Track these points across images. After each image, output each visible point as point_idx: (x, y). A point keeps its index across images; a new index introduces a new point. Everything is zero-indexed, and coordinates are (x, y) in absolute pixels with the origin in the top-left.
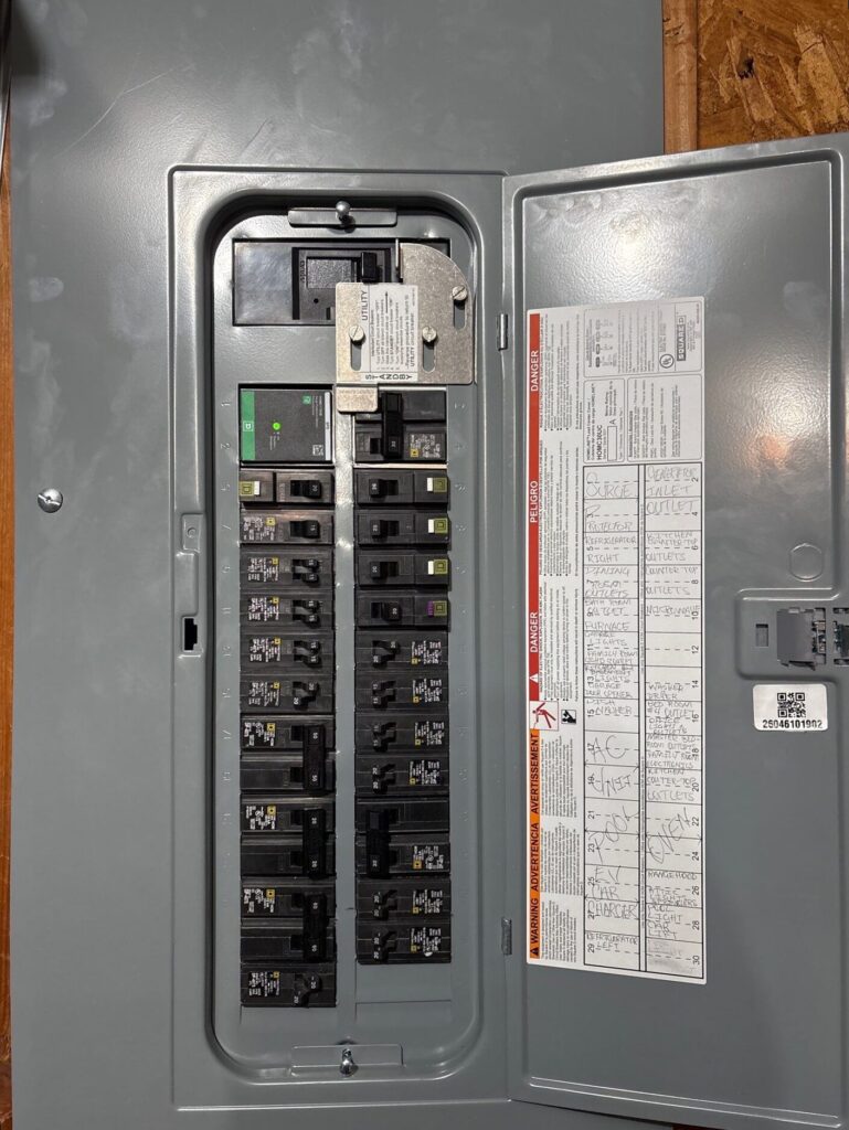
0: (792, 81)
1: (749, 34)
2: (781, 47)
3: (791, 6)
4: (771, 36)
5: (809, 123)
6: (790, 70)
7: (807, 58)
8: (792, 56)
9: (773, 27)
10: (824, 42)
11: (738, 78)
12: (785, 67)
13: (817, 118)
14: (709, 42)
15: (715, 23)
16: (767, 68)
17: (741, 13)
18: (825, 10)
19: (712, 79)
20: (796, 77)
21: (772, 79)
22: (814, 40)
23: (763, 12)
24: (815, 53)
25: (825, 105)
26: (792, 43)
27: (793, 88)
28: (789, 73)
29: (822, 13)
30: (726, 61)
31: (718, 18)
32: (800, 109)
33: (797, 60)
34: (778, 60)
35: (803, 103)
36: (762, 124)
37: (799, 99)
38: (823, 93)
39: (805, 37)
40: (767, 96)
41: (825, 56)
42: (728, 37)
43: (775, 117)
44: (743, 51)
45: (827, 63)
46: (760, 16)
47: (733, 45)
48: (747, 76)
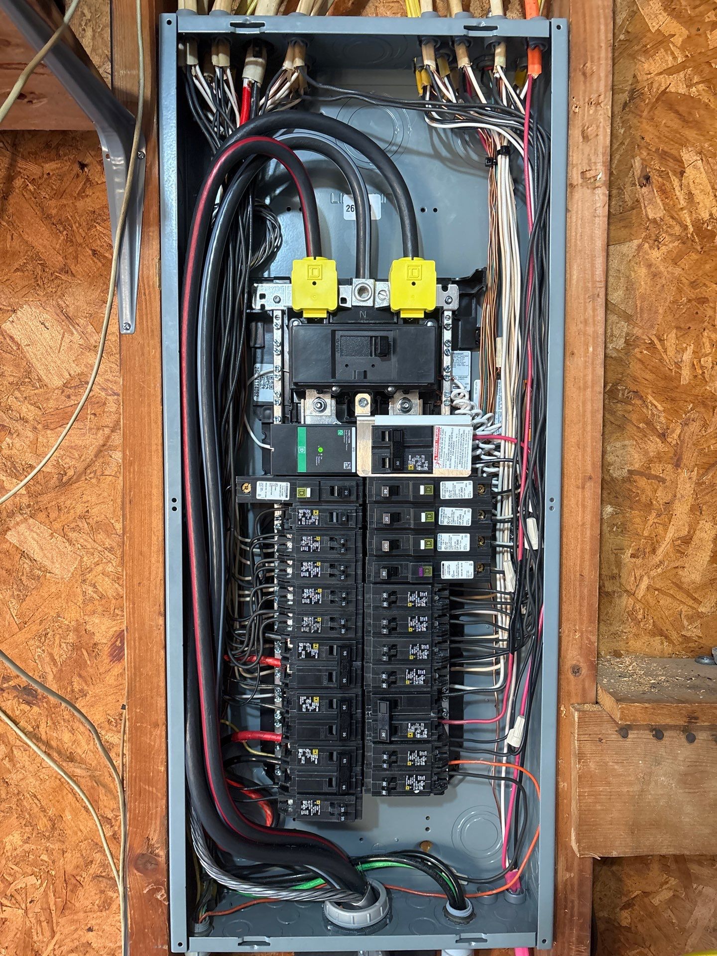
0: (677, 189)
1: (648, 154)
2: (671, 163)
3: (680, 133)
4: (664, 156)
5: (688, 220)
6: (677, 180)
7: (690, 172)
8: (679, 170)
9: (666, 149)
10: (702, 160)
11: (638, 187)
12: (673, 178)
13: (694, 216)
14: (619, 161)
15: (624, 147)
16: (660, 179)
17: (643, 138)
18: (704, 136)
19: (619, 188)
20: (681, 186)
21: (663, 188)
22: (695, 158)
23: (659, 138)
24: (695, 167)
25: (700, 206)
26: (680, 161)
27: (678, 193)
28: (676, 183)
29: (702, 138)
30: (630, 175)
31: (626, 144)
32: (682, 209)
33: (682, 173)
34: (668, 173)
35: (685, 204)
36: (654, 221)
37: (682, 202)
38: (699, 197)
39: (688, 156)
40: (659, 201)
41: (702, 170)
42: (633, 157)
43: (664, 214)
44: (644, 167)
45: (704, 175)
46: (657, 140)
47: (637, 163)
48: (645, 186)
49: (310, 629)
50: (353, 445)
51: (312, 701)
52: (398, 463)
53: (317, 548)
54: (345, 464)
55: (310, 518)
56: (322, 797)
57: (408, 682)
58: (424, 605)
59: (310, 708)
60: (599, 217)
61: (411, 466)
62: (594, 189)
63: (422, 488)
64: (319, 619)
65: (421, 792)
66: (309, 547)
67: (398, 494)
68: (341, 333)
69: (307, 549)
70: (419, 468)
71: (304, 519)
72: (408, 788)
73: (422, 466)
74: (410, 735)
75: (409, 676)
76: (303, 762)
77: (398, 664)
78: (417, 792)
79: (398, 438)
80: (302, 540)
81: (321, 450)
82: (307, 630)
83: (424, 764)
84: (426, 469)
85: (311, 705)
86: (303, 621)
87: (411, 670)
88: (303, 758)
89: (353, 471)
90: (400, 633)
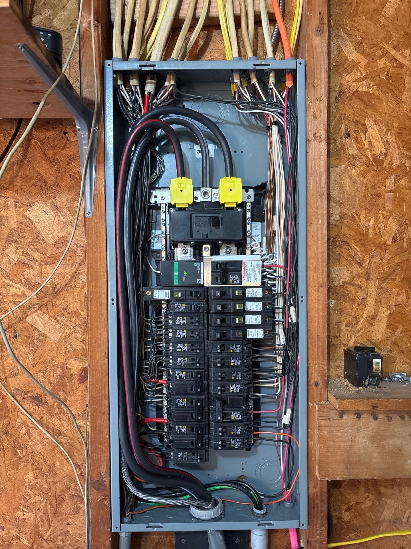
0: (364, 139)
1: (349, 122)
2: (360, 127)
3: (364, 111)
4: (356, 123)
5: (370, 155)
6: (363, 135)
7: (370, 131)
8: (364, 130)
9: (357, 120)
10: (376, 124)
11: (344, 139)
12: (361, 134)
13: (373, 153)
14: (334, 126)
15: (336, 119)
16: (355, 135)
17: (346, 114)
18: (377, 112)
19: (335, 139)
20: (365, 138)
21: (357, 139)
22: (372, 124)
23: (354, 114)
24: (372, 128)
25: (376, 147)
26: (364, 125)
27: (364, 142)
28: (363, 136)
29: (376, 113)
30: (340, 133)
31: (337, 117)
32: (366, 149)
33: (366, 131)
34: (359, 132)
35: (368, 147)
36: (353, 155)
37: (366, 146)
38: (375, 143)
39: (369, 123)
40: (354, 145)
41: (376, 129)
42: (341, 124)
43: (357, 152)
44: (346, 129)
45: (377, 132)
46: (353, 115)
47: (343, 127)
48: (347, 138)
49: (181, 364)
50: (202, 271)
51: (183, 401)
52: (224, 279)
53: (184, 323)
54: (198, 280)
55: (181, 308)
56: (188, 451)
57: (231, 391)
58: (239, 351)
59: (182, 405)
60: (323, 155)
61: (231, 281)
62: (320, 142)
63: (237, 292)
64: (186, 359)
65: (238, 447)
66: (180, 322)
67: (224, 295)
68: (195, 215)
69: (179, 323)
70: (235, 282)
71: (177, 308)
72: (232, 446)
73: (236, 281)
74: (233, 418)
75: (231, 388)
76: (178, 433)
77: (226, 382)
78: (236, 447)
79: (224, 267)
80: (177, 319)
81: (185, 273)
82: (180, 364)
83: (240, 433)
84: (239, 282)
85: (182, 403)
86: (178, 360)
87: (232, 385)
88: (178, 430)
89: (202, 284)
90: (227, 366)
